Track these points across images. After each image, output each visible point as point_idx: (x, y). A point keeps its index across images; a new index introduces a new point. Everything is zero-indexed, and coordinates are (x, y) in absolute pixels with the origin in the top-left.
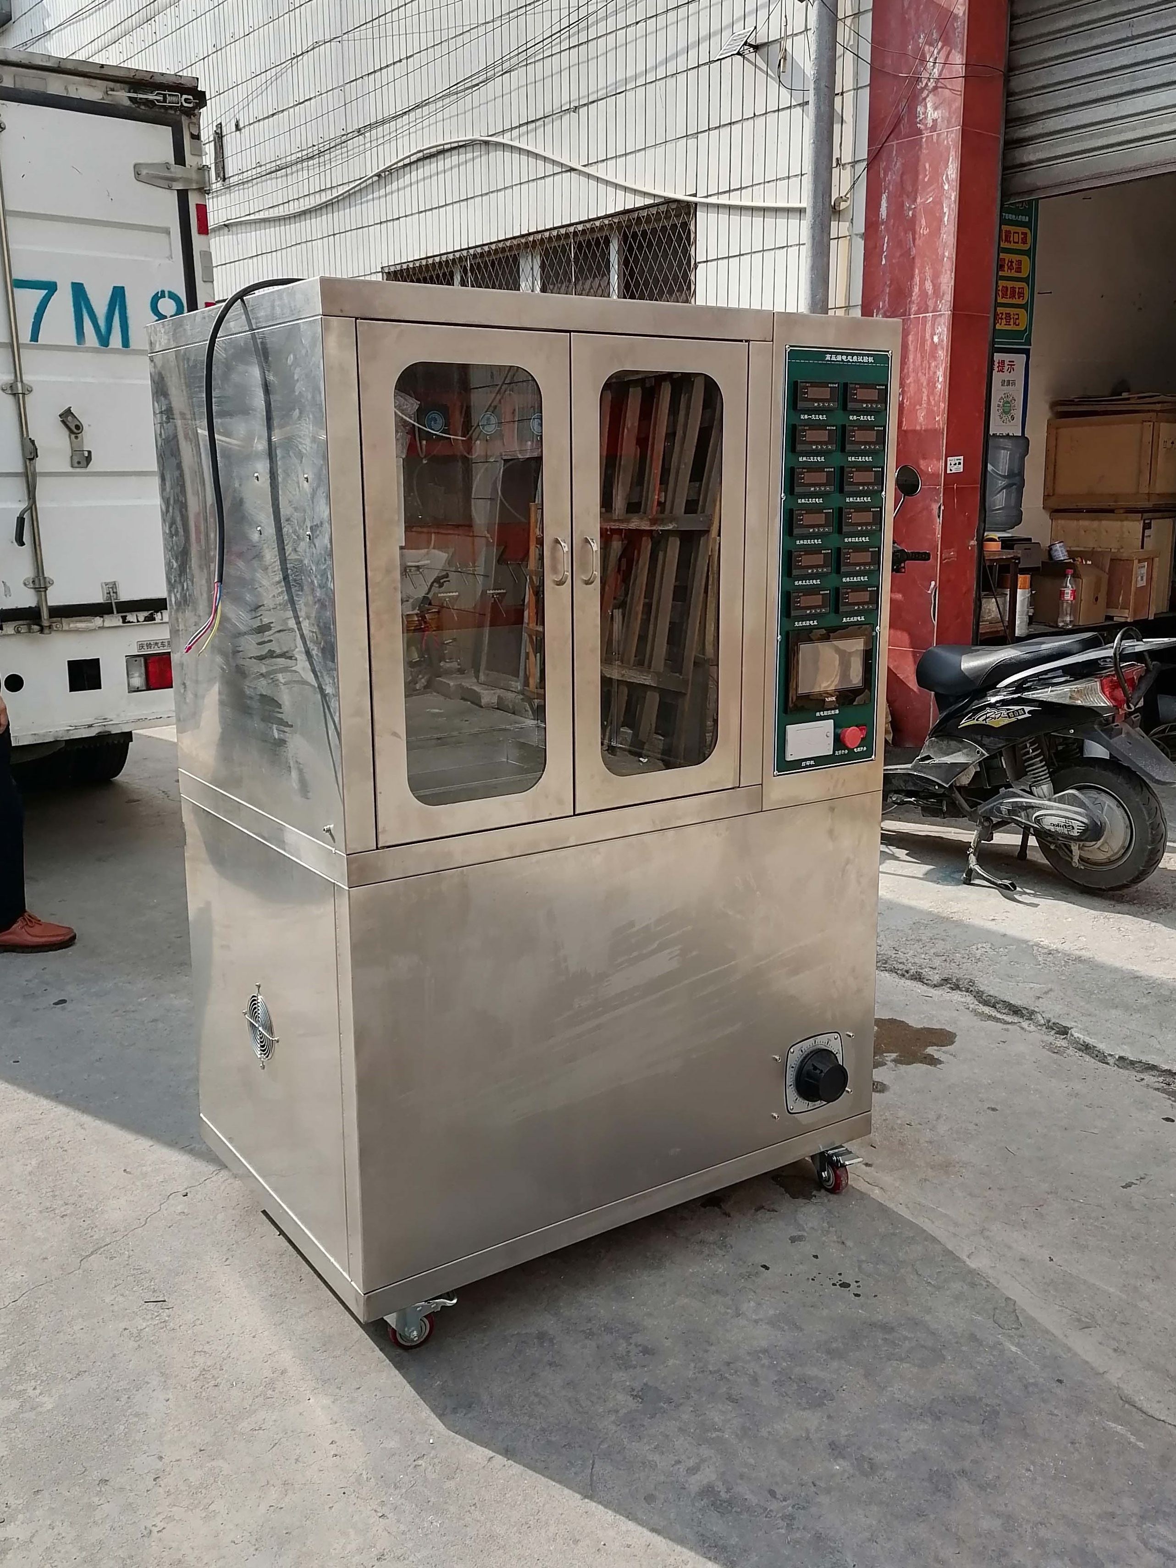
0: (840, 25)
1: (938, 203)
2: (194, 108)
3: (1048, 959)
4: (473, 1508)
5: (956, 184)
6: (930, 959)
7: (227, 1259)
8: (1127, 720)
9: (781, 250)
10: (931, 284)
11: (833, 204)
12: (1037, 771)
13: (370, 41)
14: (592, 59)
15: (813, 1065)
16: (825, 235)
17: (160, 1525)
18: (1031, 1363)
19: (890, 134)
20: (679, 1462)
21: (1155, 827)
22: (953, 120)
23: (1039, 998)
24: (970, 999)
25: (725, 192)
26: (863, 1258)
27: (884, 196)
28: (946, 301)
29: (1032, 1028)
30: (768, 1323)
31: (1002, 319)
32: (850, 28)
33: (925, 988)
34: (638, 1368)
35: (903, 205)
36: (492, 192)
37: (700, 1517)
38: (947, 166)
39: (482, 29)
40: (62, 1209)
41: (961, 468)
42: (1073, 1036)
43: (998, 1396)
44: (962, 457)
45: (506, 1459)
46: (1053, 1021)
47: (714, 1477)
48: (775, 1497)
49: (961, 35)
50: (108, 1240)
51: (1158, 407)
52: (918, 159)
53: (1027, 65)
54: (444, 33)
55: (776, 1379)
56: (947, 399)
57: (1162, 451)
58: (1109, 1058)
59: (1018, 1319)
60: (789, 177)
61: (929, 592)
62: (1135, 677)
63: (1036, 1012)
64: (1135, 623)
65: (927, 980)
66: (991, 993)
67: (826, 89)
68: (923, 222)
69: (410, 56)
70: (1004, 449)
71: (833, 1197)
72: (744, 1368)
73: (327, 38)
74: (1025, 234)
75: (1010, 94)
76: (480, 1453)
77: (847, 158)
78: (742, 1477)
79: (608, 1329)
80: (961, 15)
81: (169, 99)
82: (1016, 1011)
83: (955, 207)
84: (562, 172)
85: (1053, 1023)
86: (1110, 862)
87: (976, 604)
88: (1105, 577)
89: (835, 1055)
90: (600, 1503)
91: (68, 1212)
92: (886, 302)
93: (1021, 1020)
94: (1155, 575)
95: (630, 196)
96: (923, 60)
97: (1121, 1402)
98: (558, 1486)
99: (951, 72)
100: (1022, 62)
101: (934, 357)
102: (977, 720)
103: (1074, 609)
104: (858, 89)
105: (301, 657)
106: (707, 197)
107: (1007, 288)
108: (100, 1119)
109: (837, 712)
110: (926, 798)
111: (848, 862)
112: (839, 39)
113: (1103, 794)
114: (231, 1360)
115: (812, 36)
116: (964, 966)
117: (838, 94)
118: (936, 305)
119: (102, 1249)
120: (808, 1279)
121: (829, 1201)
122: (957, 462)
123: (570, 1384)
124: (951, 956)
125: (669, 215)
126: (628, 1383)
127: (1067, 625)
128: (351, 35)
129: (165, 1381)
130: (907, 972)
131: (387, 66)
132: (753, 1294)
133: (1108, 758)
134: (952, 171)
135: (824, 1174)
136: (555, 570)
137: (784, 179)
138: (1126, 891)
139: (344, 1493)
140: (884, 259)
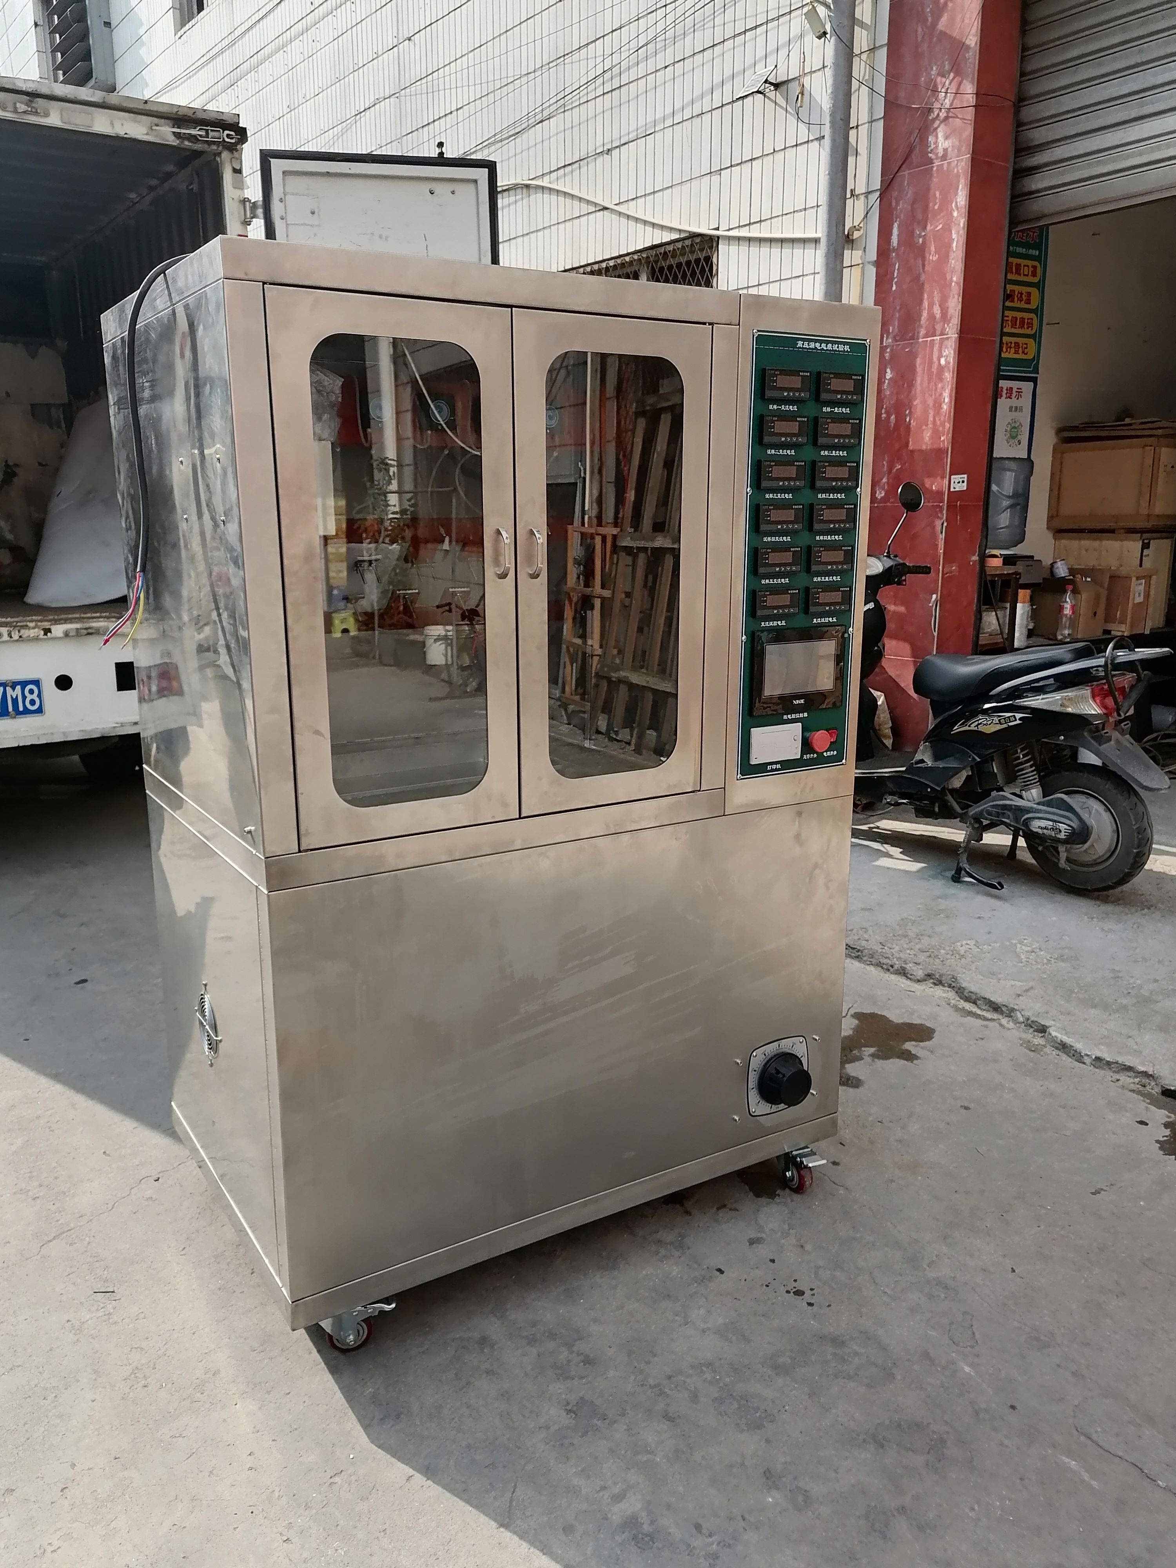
0: (856, 60)
1: (947, 229)
2: (236, 144)
3: (1031, 957)
4: (382, 1534)
5: (964, 211)
6: (915, 955)
7: (184, 1248)
8: (1118, 727)
9: (797, 280)
10: (939, 308)
11: (846, 233)
12: (1026, 776)
13: (424, 96)
14: (624, 103)
15: (776, 1068)
16: (838, 262)
17: (56, 1544)
18: (984, 1385)
19: (902, 165)
20: (603, 1488)
21: (1141, 831)
22: (963, 149)
23: (1019, 995)
24: (951, 995)
25: (745, 226)
26: (821, 1263)
27: (896, 225)
28: (953, 325)
29: (1011, 1025)
30: (715, 1333)
31: (1011, 348)
32: (866, 63)
33: (908, 982)
34: (576, 1379)
35: (913, 232)
36: (532, 232)
37: (619, 1552)
38: (956, 194)
39: (524, 80)
40: (36, 1191)
41: (964, 487)
42: (1050, 1034)
43: (946, 1422)
44: (965, 476)
45: (425, 1479)
46: (1032, 1019)
47: (639, 1506)
48: (700, 1532)
49: (972, 66)
50: (72, 1225)
51: (1160, 432)
52: (928, 190)
53: (1038, 96)
54: (491, 85)
55: (716, 1395)
56: (952, 419)
57: (1162, 475)
58: (1086, 1058)
59: (974, 1336)
60: (805, 209)
61: (931, 605)
62: (1126, 686)
63: (1016, 1010)
64: (1131, 637)
65: (911, 975)
66: (973, 989)
67: (841, 122)
68: (933, 249)
69: (460, 108)
70: (1009, 470)
71: (796, 1197)
72: (685, 1382)
73: (387, 95)
74: (1035, 267)
75: (1019, 124)
76: (400, 1470)
77: (861, 189)
78: (668, 1507)
79: (552, 1336)
80: (973, 45)
81: (211, 134)
82: (995, 1007)
83: (963, 233)
84: (596, 211)
85: (1032, 1021)
86: (1095, 863)
87: (976, 617)
88: (1104, 593)
89: (799, 1059)
90: (515, 1533)
91: (41, 1194)
92: (896, 327)
93: (1000, 1017)
94: (1152, 592)
95: (657, 232)
96: (935, 91)
97: (1076, 1433)
98: (474, 1511)
99: (962, 102)
100: (1033, 92)
101: (940, 378)
102: (969, 726)
103: (1073, 623)
104: (872, 122)
105: (223, 651)
106: (728, 230)
107: (1016, 318)
108: (93, 1099)
109: (806, 715)
110: (920, 800)
111: (816, 866)
112: (855, 74)
113: (1092, 799)
114: (166, 1358)
115: (829, 72)
116: (948, 962)
117: (853, 127)
118: (943, 329)
119: (65, 1235)
120: (762, 1285)
121: (792, 1201)
122: (961, 480)
123: (505, 1395)
124: (935, 952)
125: (693, 249)
126: (564, 1396)
127: (1066, 637)
128: (408, 90)
129: (96, 1380)
130: (892, 966)
131: (440, 118)
132: (704, 1300)
133: (1101, 765)
134: (961, 198)
135: (789, 1174)
136: (497, 561)
137: (801, 211)
138: (1111, 891)
139: (252, 1513)
140: (894, 286)
